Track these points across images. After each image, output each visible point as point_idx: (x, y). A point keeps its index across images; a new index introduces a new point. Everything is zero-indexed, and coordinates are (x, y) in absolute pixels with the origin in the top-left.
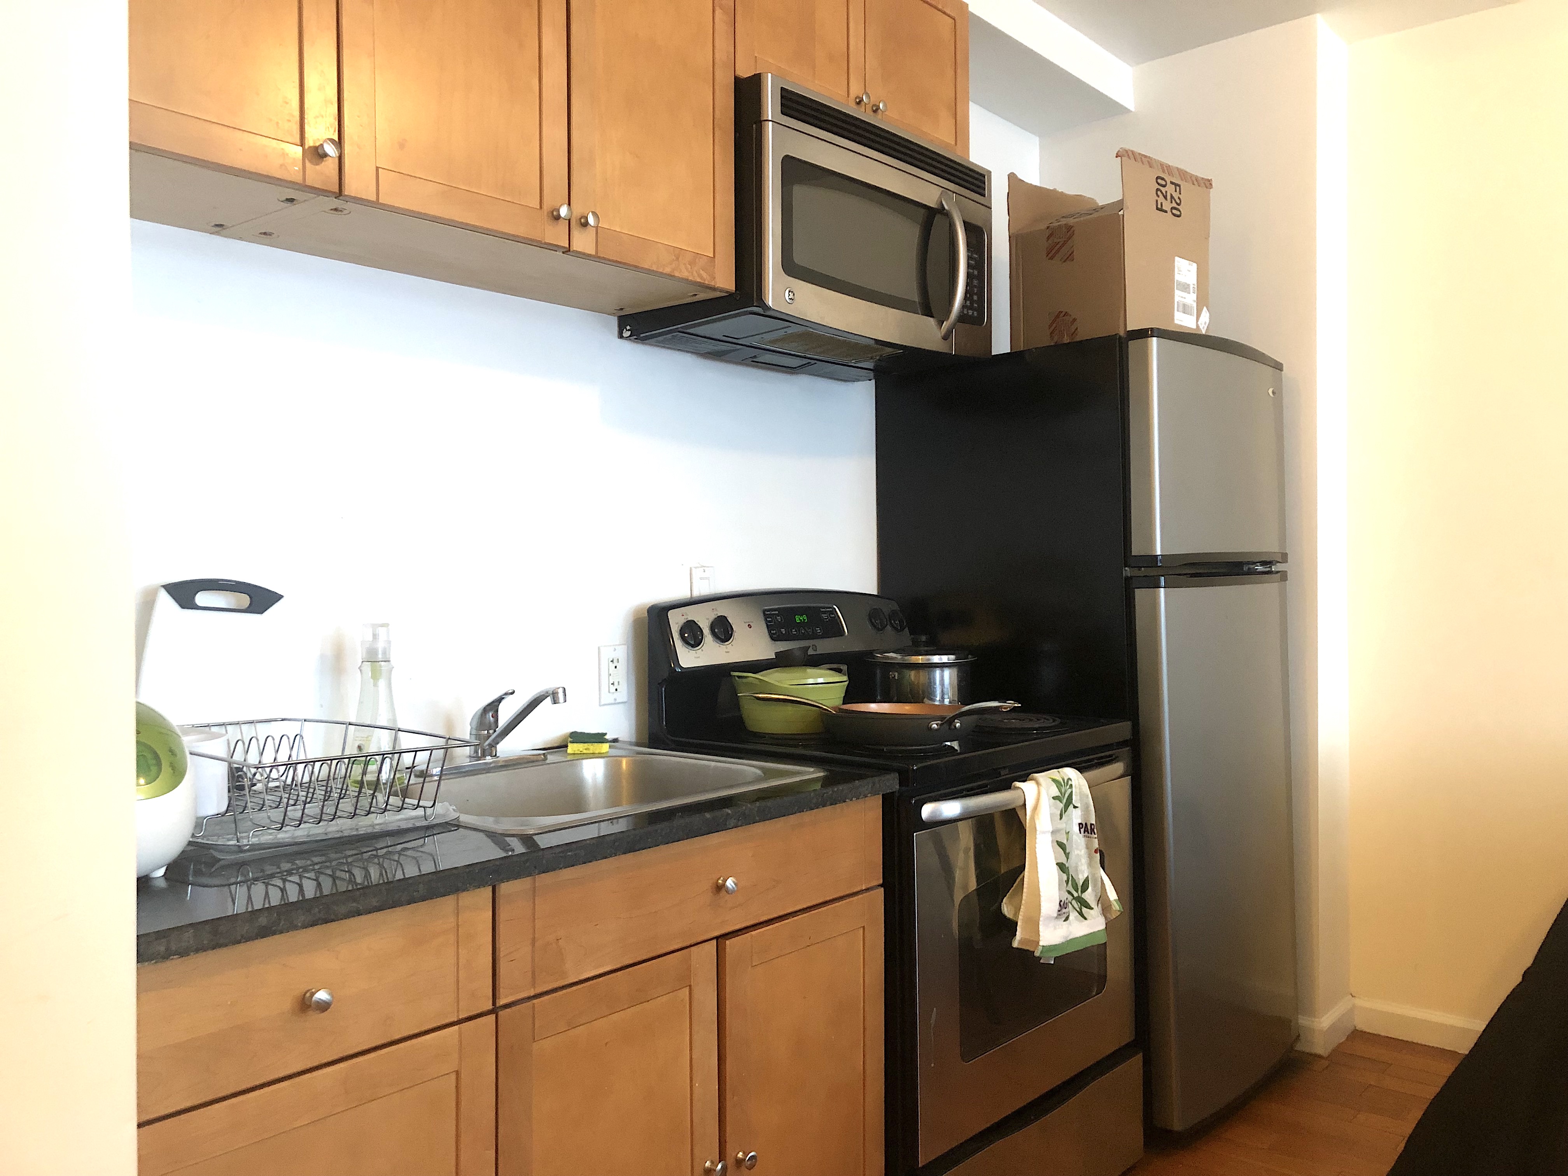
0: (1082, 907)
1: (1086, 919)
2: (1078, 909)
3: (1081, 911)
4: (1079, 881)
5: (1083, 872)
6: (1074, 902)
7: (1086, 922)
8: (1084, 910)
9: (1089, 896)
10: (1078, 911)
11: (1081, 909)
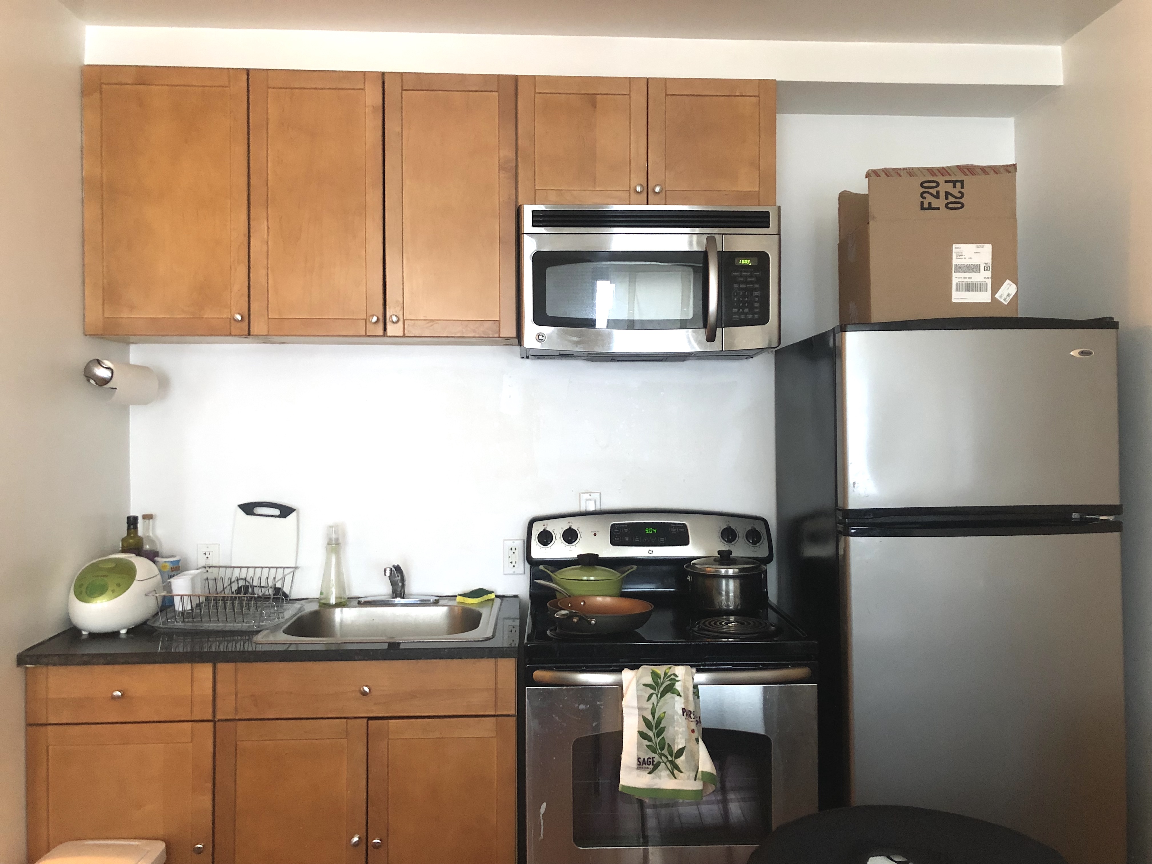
0: (674, 769)
1: (675, 778)
2: (671, 769)
3: (673, 772)
4: (674, 749)
5: (678, 744)
6: (668, 764)
7: (674, 780)
8: (675, 772)
9: (680, 761)
10: (670, 771)
11: (673, 770)
